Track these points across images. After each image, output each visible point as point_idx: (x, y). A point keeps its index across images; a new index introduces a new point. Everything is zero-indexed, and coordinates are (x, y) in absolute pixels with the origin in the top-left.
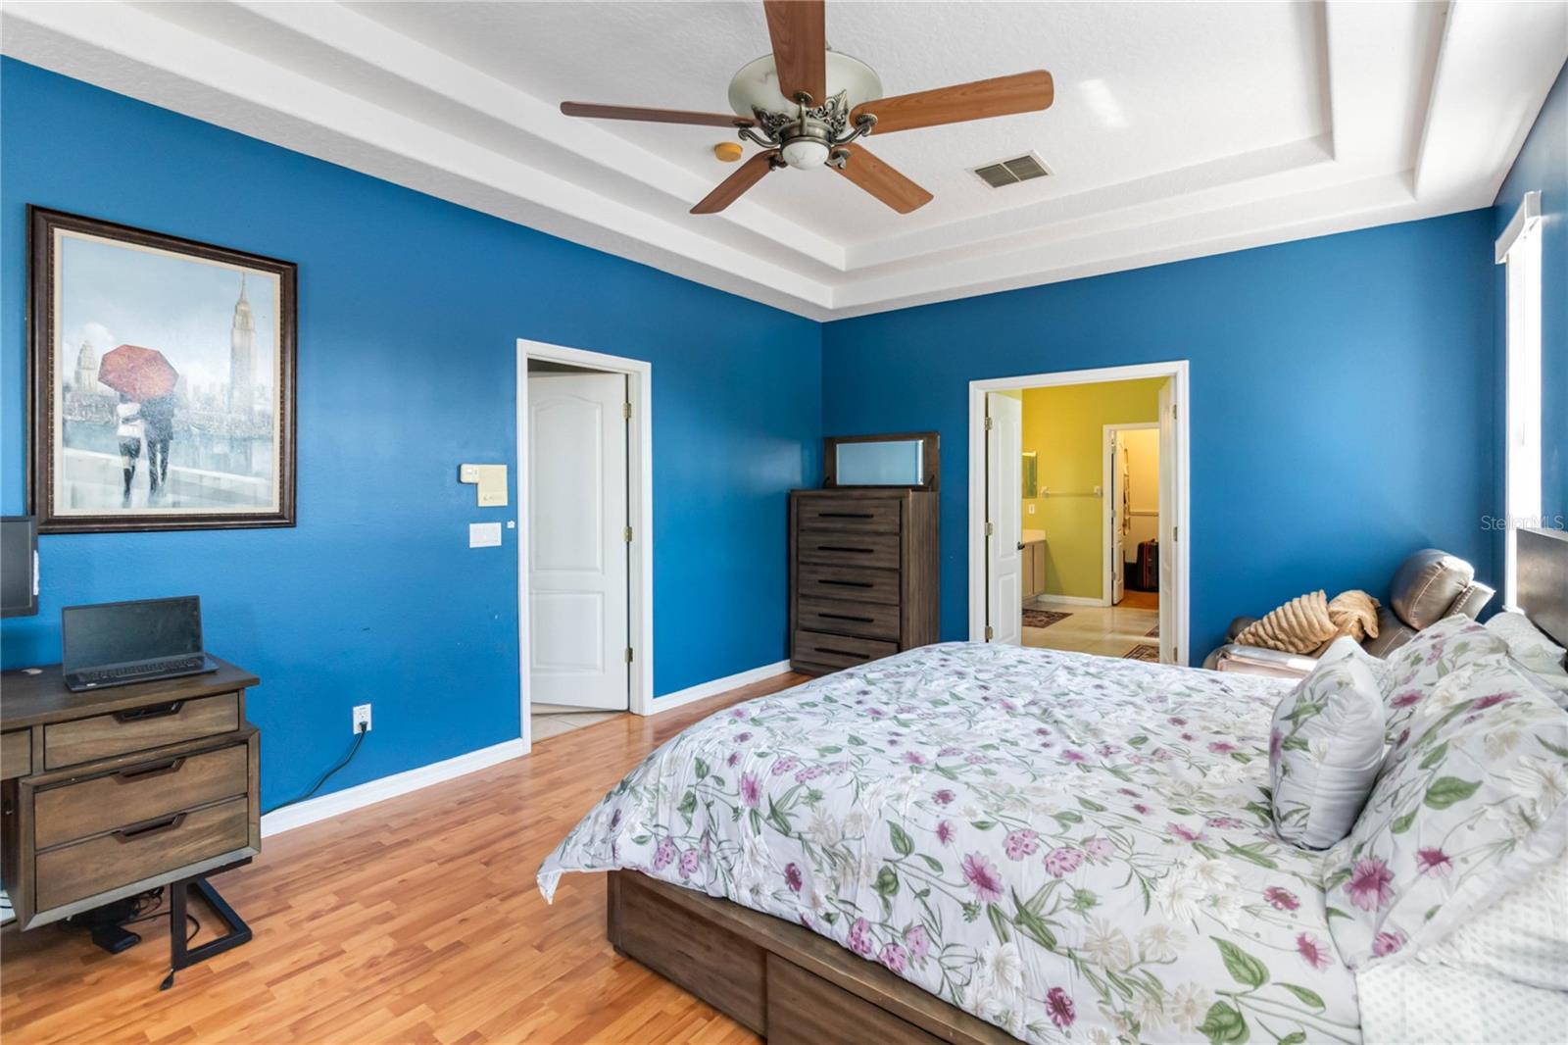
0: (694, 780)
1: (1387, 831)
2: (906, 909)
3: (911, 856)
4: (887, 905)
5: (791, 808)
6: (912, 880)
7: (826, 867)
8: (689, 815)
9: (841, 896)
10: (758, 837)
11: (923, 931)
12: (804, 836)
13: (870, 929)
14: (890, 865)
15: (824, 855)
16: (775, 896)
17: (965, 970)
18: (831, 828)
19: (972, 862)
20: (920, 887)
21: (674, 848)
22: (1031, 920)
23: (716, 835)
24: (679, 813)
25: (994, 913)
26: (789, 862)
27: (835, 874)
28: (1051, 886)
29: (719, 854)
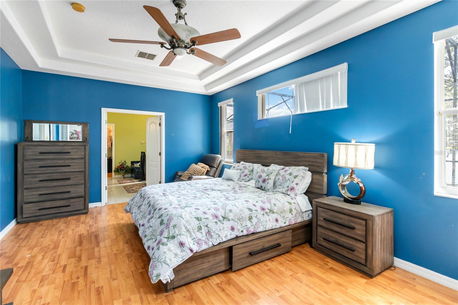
0: (198, 222)
1: (291, 183)
2: (254, 220)
3: (253, 211)
4: (251, 222)
5: (228, 215)
6: (254, 215)
7: (239, 222)
8: (201, 231)
9: (243, 226)
10: (223, 225)
11: (258, 222)
12: (233, 219)
13: (250, 228)
14: (250, 215)
15: (238, 220)
16: (231, 234)
17: (265, 224)
18: (238, 214)
19: (261, 207)
20: (255, 216)
21: (201, 241)
22: (272, 211)
23: (213, 231)
24: (198, 232)
25: (266, 213)
26: (231, 226)
27: (241, 223)
28: (271, 205)
29: (215, 234)
